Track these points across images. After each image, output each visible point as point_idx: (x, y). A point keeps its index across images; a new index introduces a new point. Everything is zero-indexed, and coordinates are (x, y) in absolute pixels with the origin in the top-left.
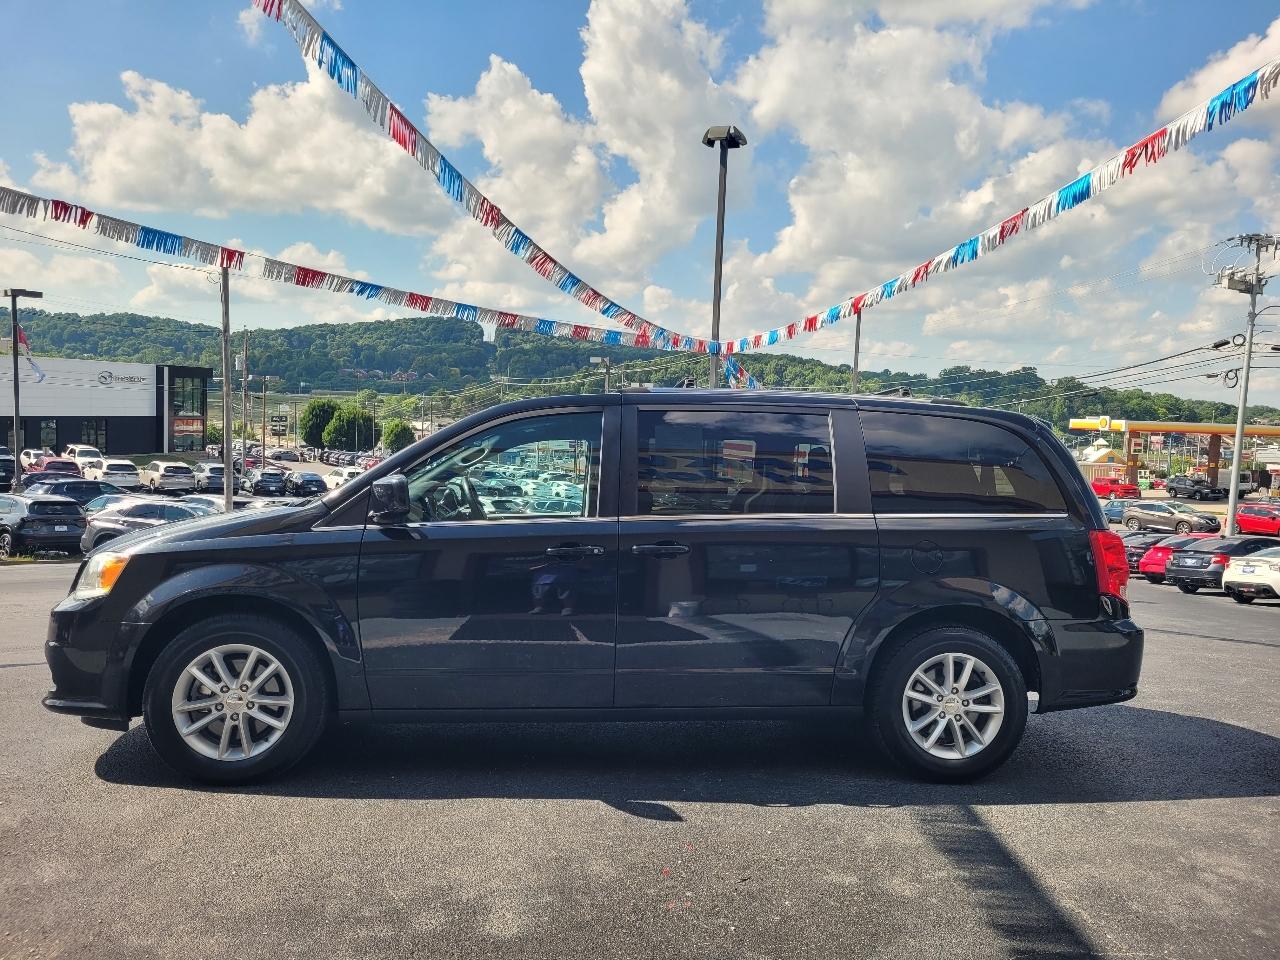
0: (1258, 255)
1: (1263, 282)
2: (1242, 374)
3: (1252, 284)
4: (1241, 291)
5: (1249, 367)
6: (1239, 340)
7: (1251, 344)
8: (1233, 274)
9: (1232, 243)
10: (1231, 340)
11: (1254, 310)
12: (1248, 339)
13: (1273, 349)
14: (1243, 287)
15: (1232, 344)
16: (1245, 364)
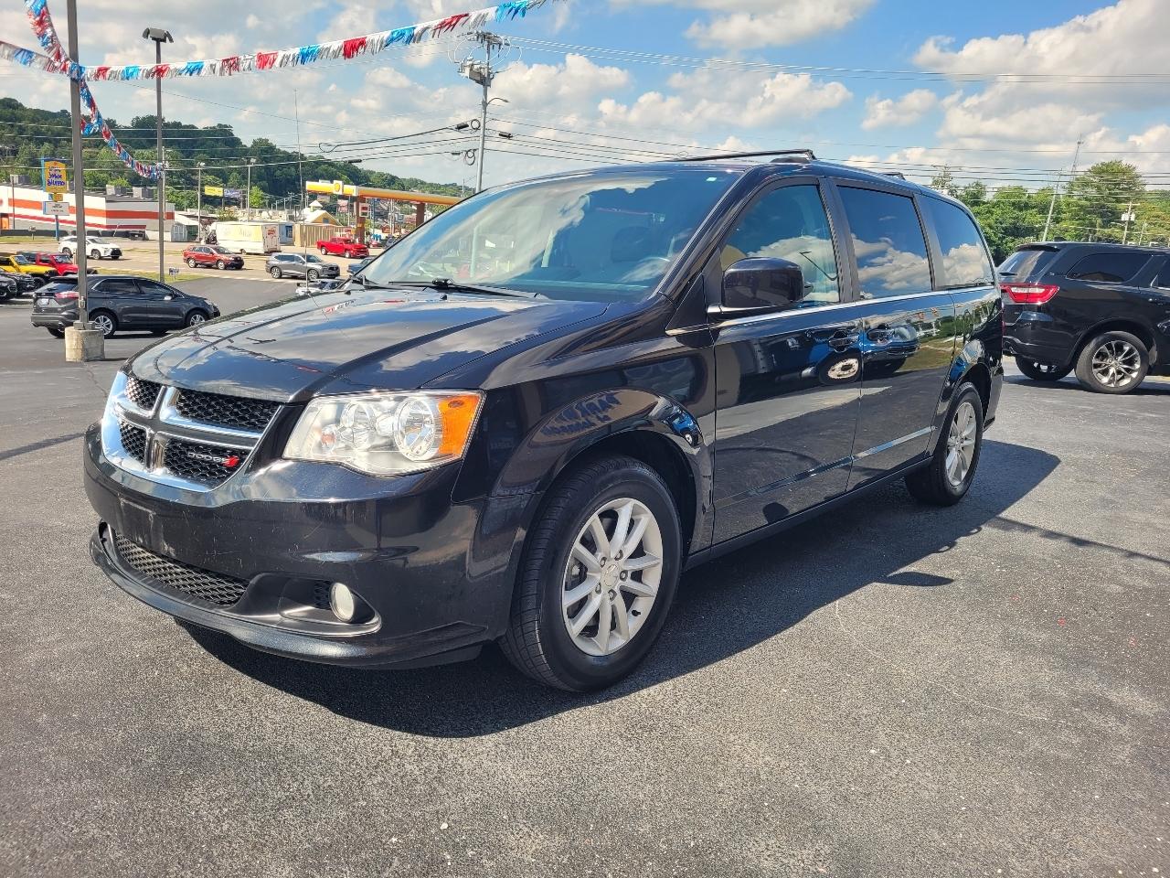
0: (489, 52)
1: (491, 77)
2: (478, 154)
3: (484, 76)
4: (478, 82)
5: (483, 149)
6: (475, 125)
7: (484, 129)
8: (473, 65)
9: (469, 37)
10: (469, 123)
11: (486, 98)
12: (482, 125)
13: (500, 135)
14: (479, 78)
15: (470, 128)
16: (481, 145)
